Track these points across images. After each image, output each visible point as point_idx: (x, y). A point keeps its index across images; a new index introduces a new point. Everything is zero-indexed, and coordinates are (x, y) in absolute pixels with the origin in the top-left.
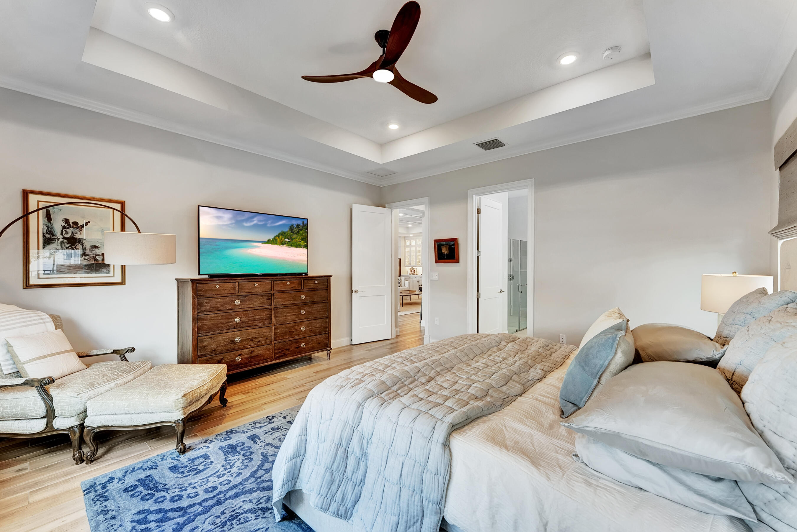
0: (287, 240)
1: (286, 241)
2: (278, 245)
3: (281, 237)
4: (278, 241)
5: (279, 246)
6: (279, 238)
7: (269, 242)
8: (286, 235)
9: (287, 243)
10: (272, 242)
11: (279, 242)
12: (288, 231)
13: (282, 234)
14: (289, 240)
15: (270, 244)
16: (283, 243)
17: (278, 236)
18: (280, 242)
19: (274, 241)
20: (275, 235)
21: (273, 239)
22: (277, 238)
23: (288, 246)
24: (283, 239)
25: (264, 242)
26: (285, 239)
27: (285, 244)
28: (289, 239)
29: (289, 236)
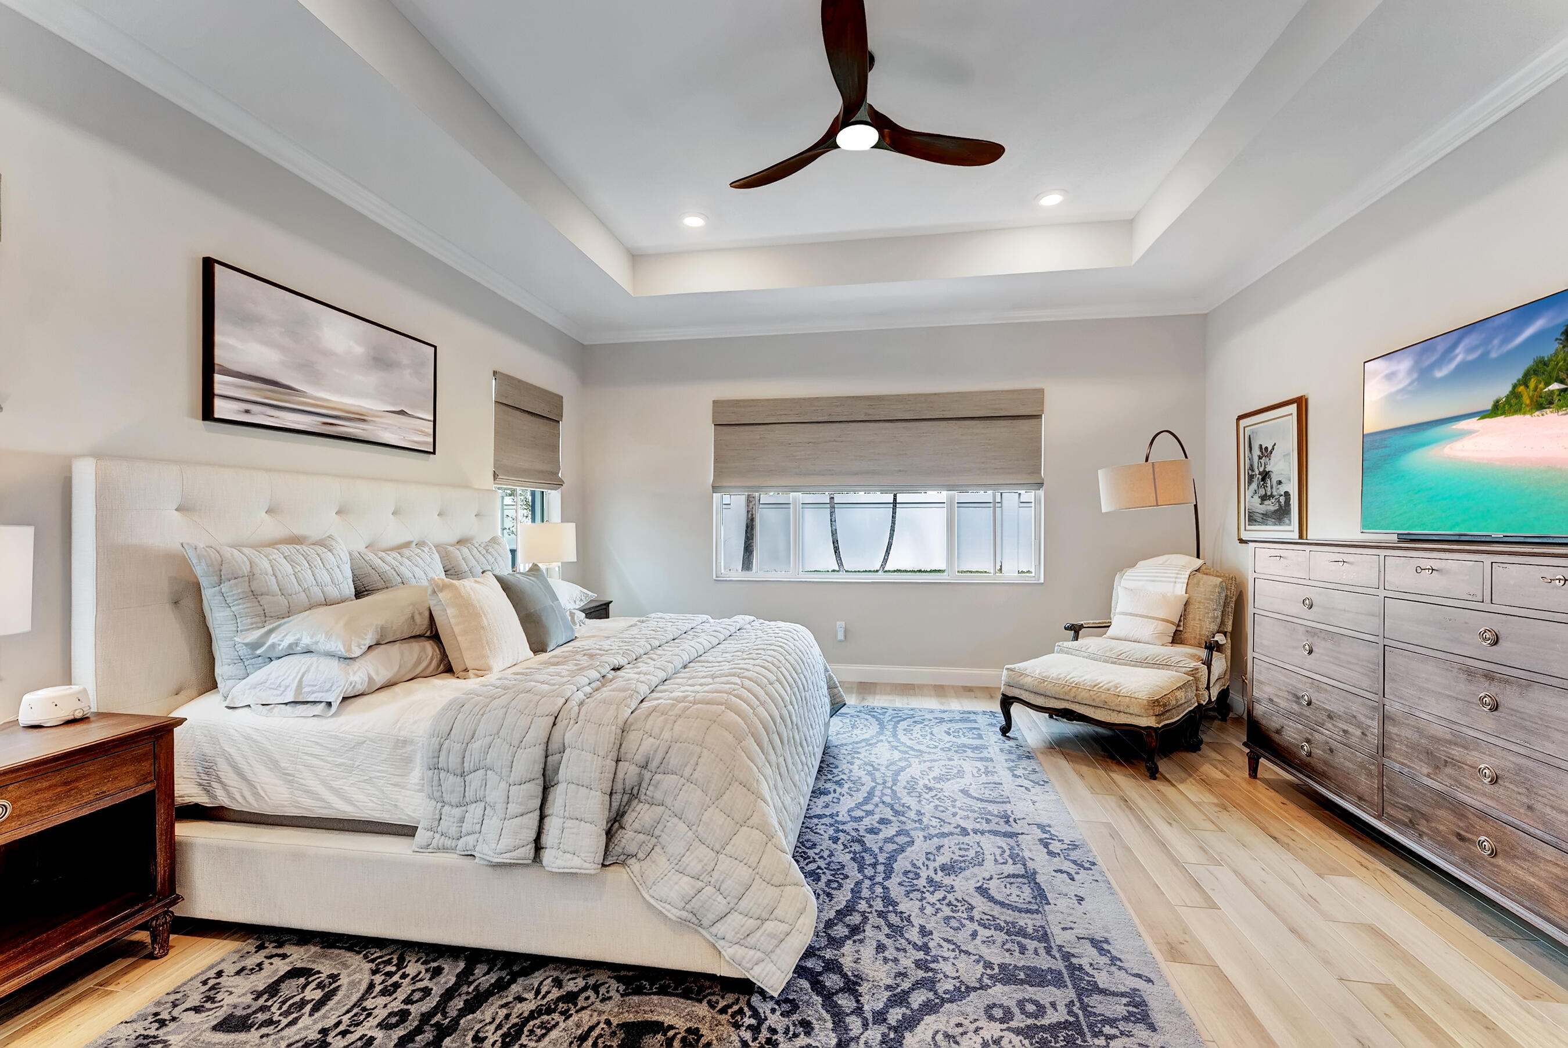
0: (1555, 386)
1: (1552, 392)
2: (1524, 414)
3: (1532, 383)
4: (1526, 400)
5: (1528, 416)
6: (1527, 387)
7: (1497, 409)
8: (1549, 369)
9: (1556, 398)
10: (1507, 407)
11: (1528, 402)
12: (1556, 354)
13: (1540, 370)
14: (1563, 386)
15: (1502, 414)
16: (1542, 404)
17: (1525, 381)
18: (1531, 398)
19: (1514, 401)
20: (1515, 381)
21: (1507, 397)
22: (1521, 388)
23: (1559, 408)
24: (1542, 385)
25: (1483, 415)
26: (1547, 384)
27: (1551, 403)
28: (1562, 382)
29: (1560, 370)
